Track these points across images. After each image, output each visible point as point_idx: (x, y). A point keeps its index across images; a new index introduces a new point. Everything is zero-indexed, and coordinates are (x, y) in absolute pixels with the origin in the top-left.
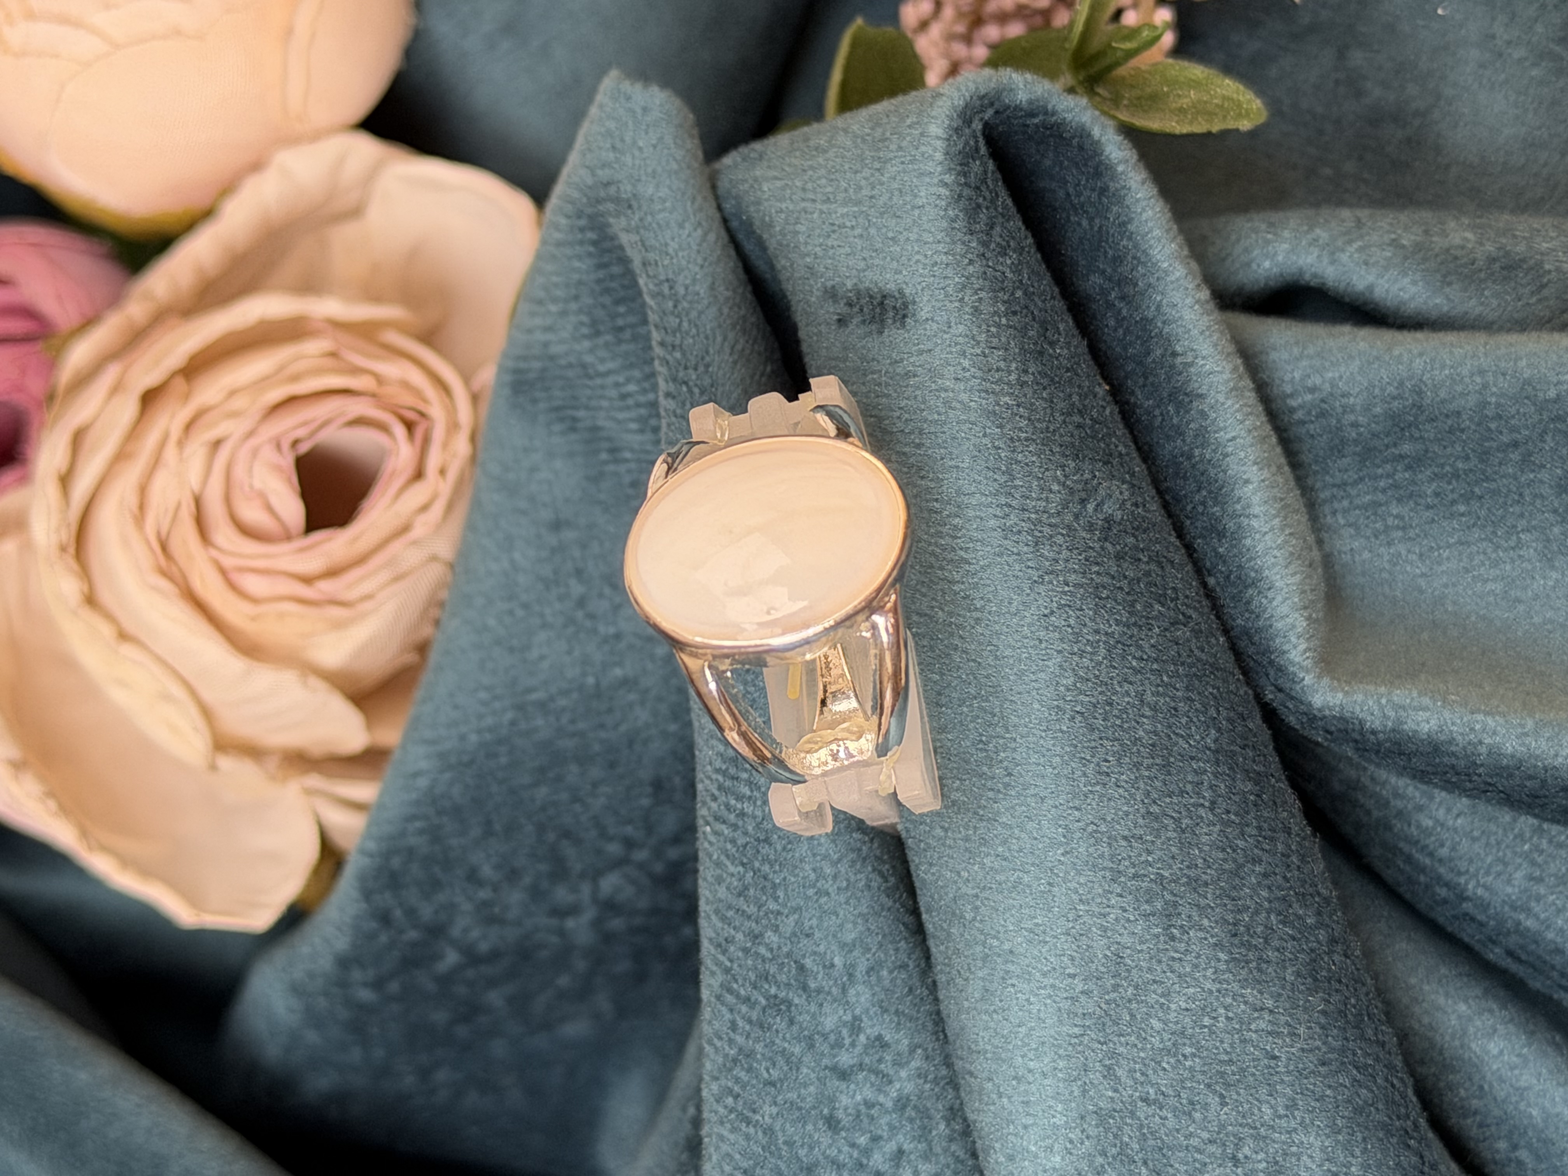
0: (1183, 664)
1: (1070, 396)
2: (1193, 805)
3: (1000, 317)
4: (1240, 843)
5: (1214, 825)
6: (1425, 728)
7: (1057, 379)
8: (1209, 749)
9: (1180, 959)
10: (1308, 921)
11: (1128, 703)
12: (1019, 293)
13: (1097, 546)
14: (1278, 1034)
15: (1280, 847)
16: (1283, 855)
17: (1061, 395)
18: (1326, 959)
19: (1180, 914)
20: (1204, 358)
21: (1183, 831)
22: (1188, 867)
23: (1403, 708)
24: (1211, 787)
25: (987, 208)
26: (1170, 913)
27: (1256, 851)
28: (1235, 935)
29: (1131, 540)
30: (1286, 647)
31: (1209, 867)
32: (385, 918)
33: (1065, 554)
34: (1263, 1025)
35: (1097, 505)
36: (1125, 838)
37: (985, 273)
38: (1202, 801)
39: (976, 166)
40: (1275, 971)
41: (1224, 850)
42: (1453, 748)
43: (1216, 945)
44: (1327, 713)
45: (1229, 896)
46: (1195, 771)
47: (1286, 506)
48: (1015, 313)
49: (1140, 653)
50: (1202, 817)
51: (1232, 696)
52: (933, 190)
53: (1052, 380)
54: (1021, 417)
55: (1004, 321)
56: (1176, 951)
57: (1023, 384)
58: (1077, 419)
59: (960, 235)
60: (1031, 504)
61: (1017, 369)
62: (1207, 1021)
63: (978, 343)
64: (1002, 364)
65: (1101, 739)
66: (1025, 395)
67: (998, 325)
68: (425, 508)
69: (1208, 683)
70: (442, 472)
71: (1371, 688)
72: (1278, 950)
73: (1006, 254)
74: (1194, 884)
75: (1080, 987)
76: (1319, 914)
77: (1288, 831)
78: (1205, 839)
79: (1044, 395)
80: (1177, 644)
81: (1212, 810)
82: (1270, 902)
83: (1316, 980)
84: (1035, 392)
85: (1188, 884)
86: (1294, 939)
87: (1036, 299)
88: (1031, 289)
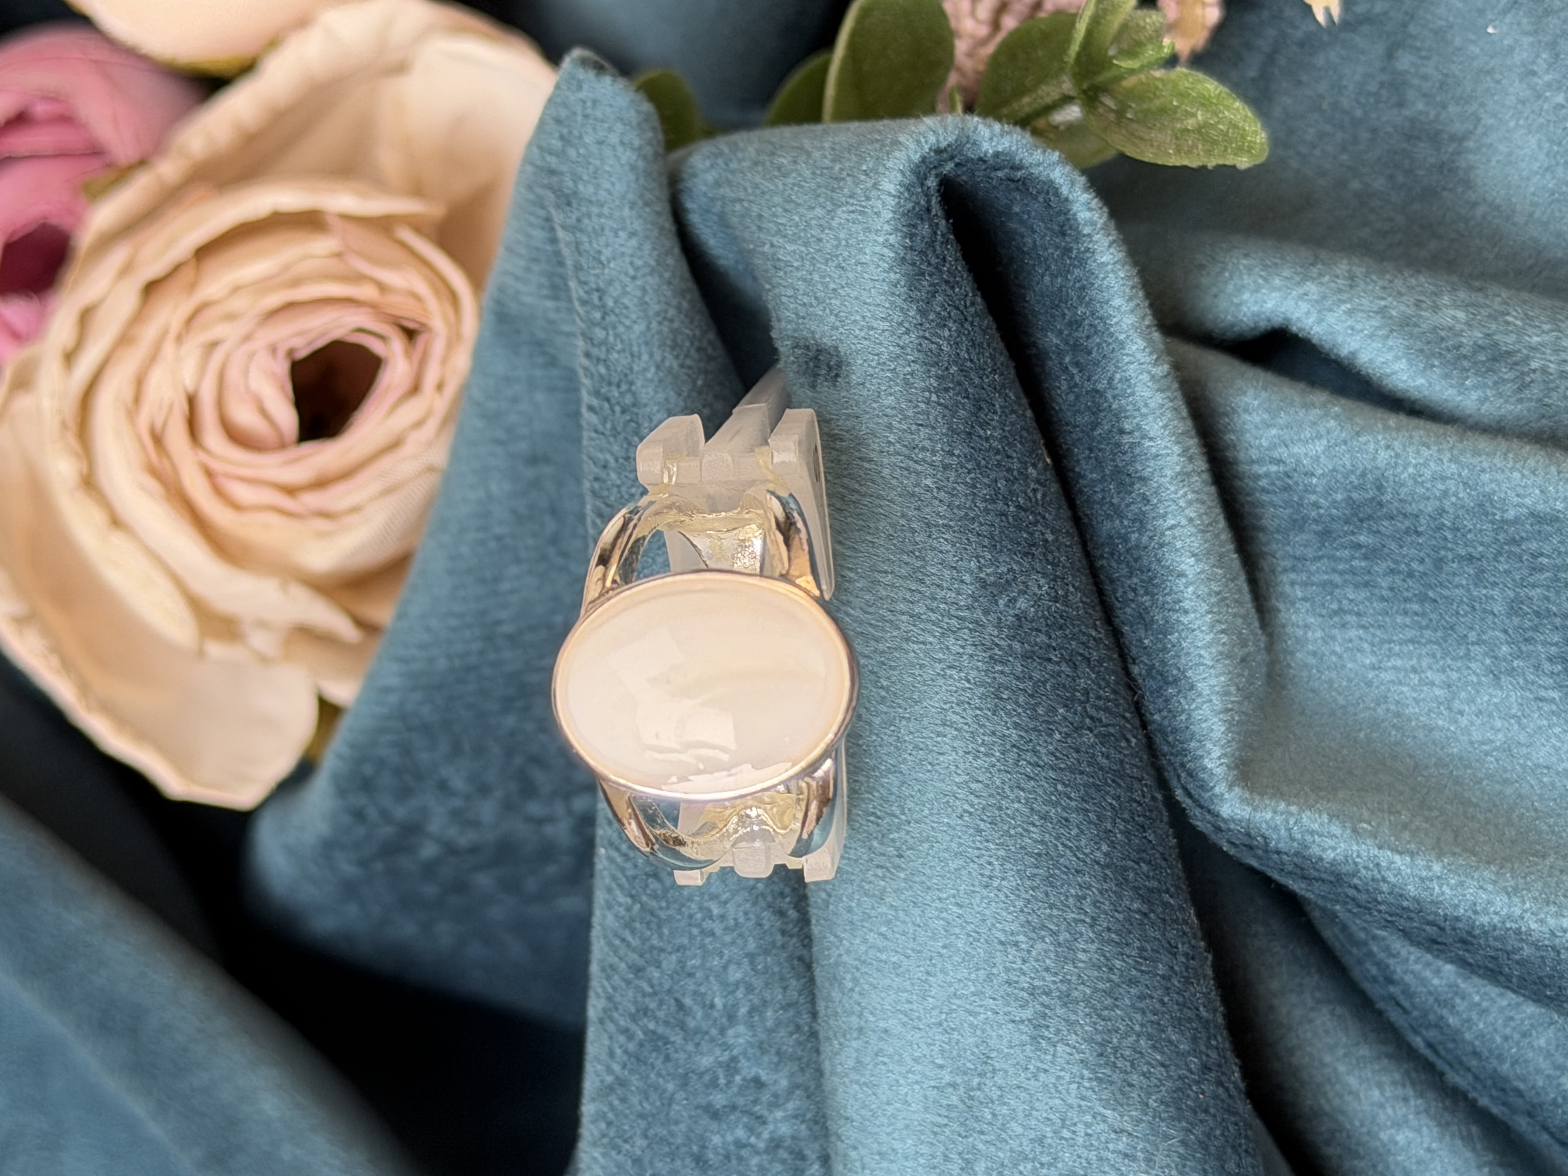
0: (1081, 773)
1: (996, 481)
2: (1074, 920)
3: (930, 392)
4: (1118, 963)
5: (1093, 941)
6: (1330, 855)
7: (983, 462)
8: (1098, 863)
9: (1046, 1071)
10: (1182, 1047)
11: (1017, 810)
12: (954, 369)
13: (1002, 643)
14: (1133, 1158)
15: (1161, 969)
16: (1163, 977)
17: (986, 481)
18: (1194, 1088)
19: (1048, 1027)
20: (1151, 439)
21: (1059, 944)
22: (1061, 981)
23: (1312, 833)
24: (1095, 903)
25: (931, 275)
26: (1038, 1024)
27: (1134, 972)
28: (1101, 1055)
29: (1042, 638)
30: (1200, 752)
31: (1083, 983)
32: (359, 815)
33: (970, 650)
34: (1121, 1147)
35: (1010, 601)
36: (1002, 943)
37: (920, 345)
38: (1083, 917)
39: (925, 229)
40: (1139, 1096)
41: (1100, 968)
42: (1356, 881)
43: (1082, 1061)
44: (1232, 826)
45: (1099, 1016)
46: (1080, 885)
47: (1223, 599)
48: (947, 390)
49: (1035, 759)
50: (1081, 934)
51: (1135, 805)
52: (878, 249)
53: (978, 465)
54: (941, 501)
55: (934, 398)
56: (1042, 1062)
57: (946, 467)
58: (1000, 505)
59: (899, 301)
60: (940, 594)
61: (942, 449)
62: (1066, 1134)
63: (906, 417)
64: (927, 444)
65: (987, 841)
66: (948, 479)
67: (928, 402)
68: (419, 424)
69: (1107, 793)
70: (440, 387)
71: (1282, 806)
72: (1144, 1074)
73: (945, 326)
74: (1066, 999)
75: (948, 1078)
76: (1194, 1039)
77: (1173, 951)
78: (1081, 956)
79: (968, 480)
80: (1078, 751)
81: (1092, 926)
82: (1142, 1025)
83: (1179, 1109)
84: (959, 476)
85: (1059, 998)
86: (1163, 1065)
87: (972, 375)
88: (969, 364)
